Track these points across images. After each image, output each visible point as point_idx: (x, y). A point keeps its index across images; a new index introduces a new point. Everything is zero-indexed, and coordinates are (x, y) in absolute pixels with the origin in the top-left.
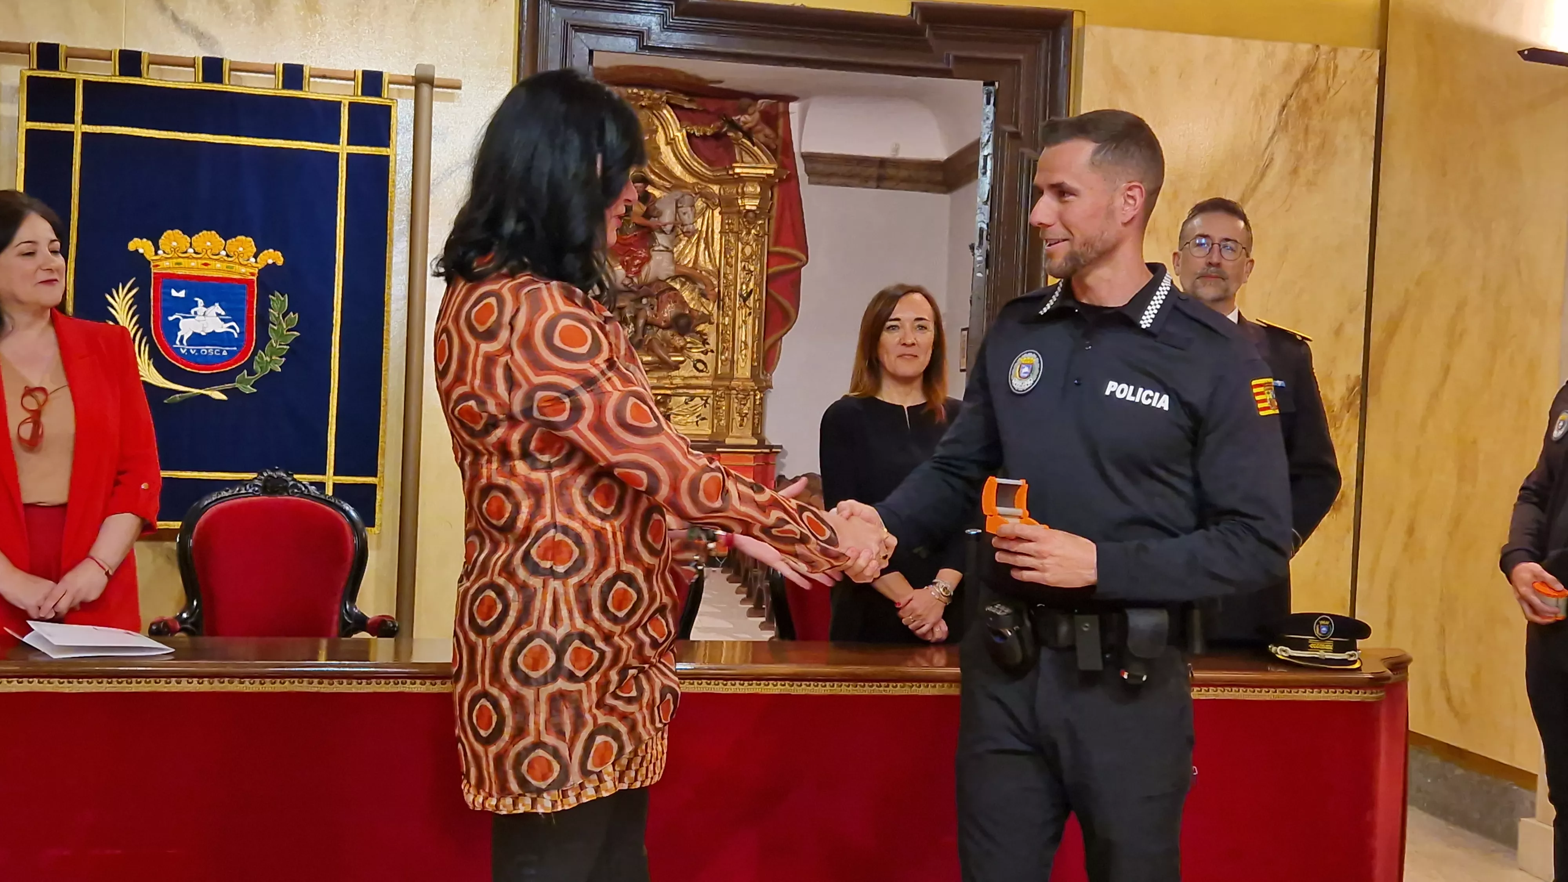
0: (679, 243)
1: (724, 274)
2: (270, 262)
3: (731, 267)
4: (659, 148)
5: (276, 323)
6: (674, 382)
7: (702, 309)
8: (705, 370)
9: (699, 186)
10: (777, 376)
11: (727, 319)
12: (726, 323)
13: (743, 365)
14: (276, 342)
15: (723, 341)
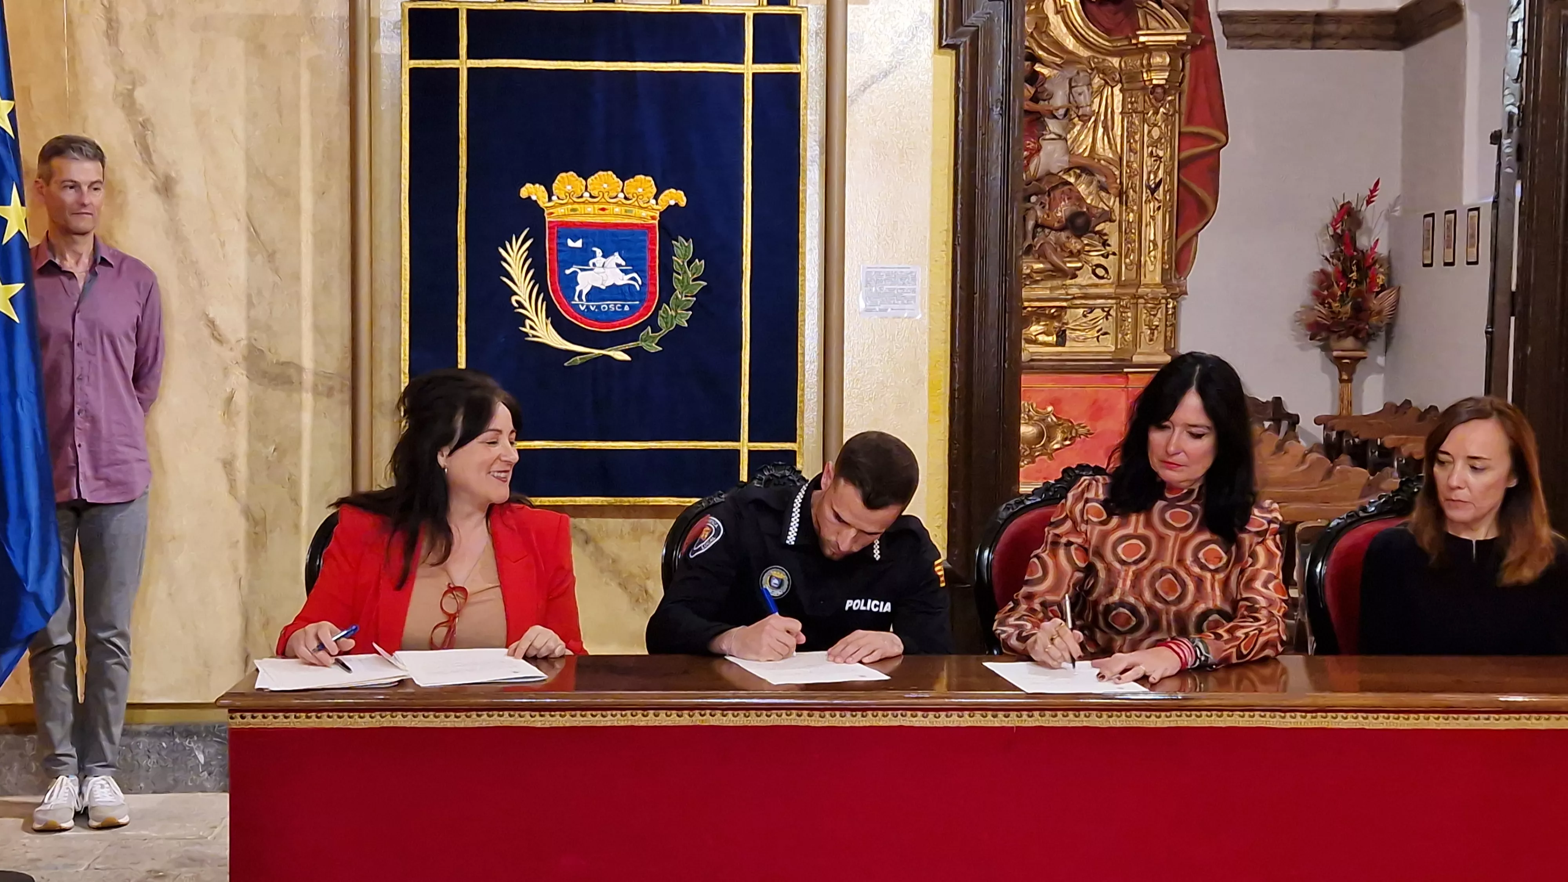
0: (1073, 128)
1: (1127, 162)
2: (672, 203)
3: (1136, 153)
4: (1047, 17)
5: (680, 272)
6: (1070, 292)
7: (1101, 205)
8: (1106, 276)
9: (1096, 60)
10: (1193, 279)
11: (1131, 215)
12: (1131, 220)
13: (1152, 268)
14: (681, 293)
15: (1128, 242)
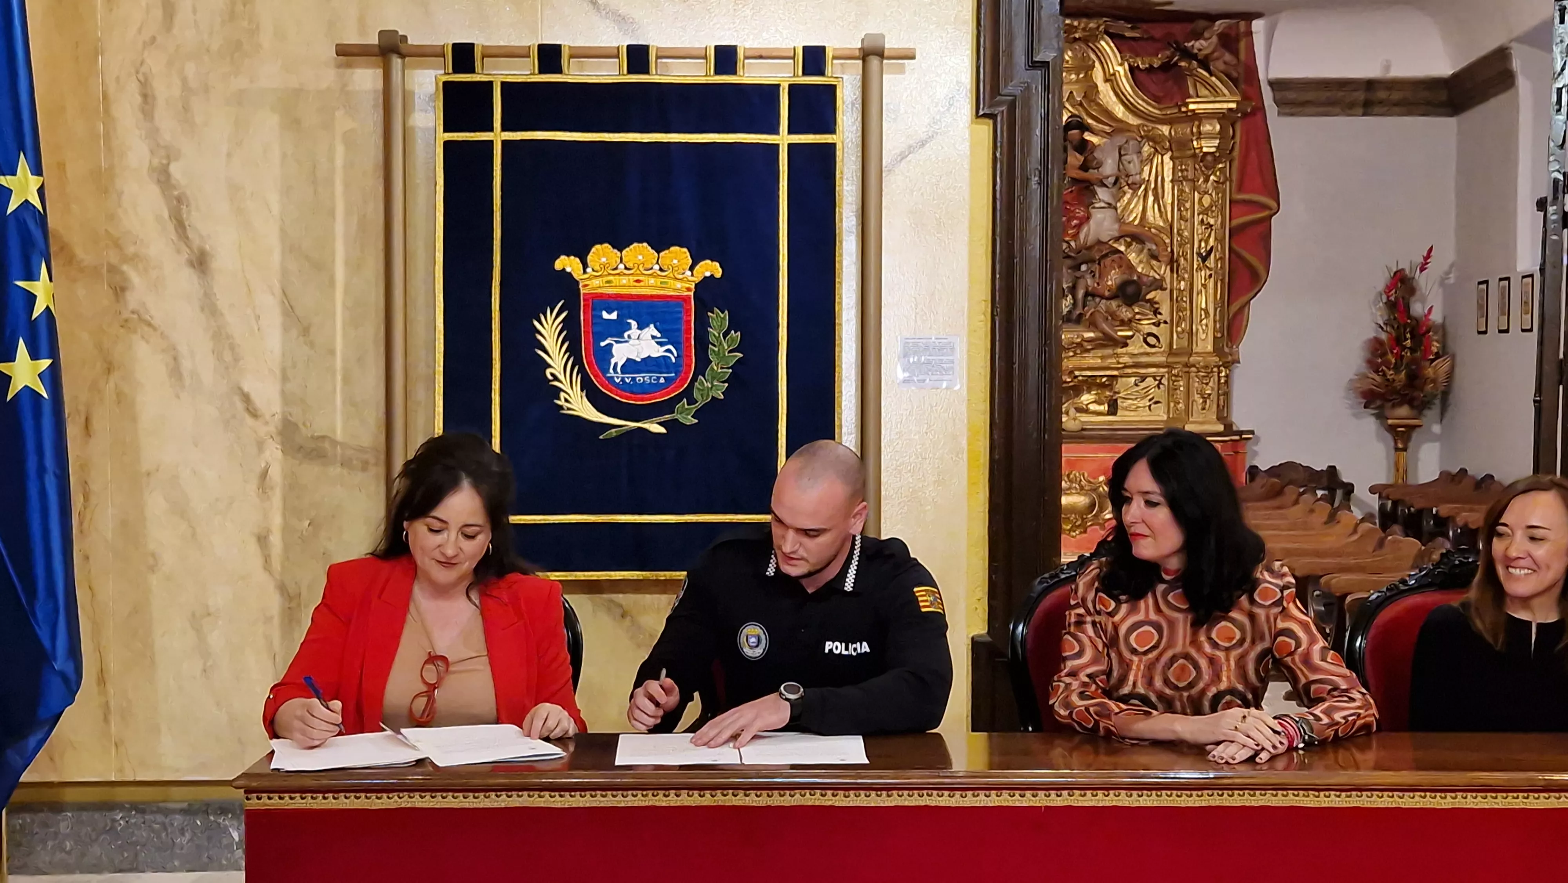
0: (1122, 197)
1: (1178, 230)
2: (708, 274)
3: (1187, 221)
4: (1096, 86)
5: (716, 344)
6: (1121, 360)
7: (1152, 273)
8: (1157, 344)
9: (1146, 128)
10: (1245, 348)
11: (1182, 283)
12: (1182, 288)
13: (1203, 337)
14: (717, 365)
15: (1179, 310)
